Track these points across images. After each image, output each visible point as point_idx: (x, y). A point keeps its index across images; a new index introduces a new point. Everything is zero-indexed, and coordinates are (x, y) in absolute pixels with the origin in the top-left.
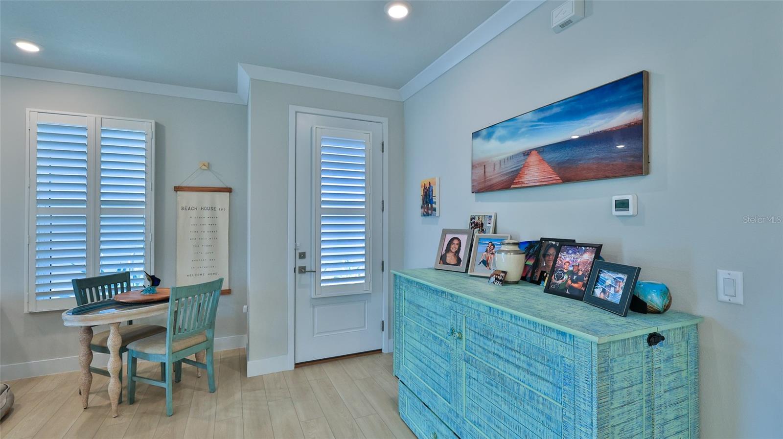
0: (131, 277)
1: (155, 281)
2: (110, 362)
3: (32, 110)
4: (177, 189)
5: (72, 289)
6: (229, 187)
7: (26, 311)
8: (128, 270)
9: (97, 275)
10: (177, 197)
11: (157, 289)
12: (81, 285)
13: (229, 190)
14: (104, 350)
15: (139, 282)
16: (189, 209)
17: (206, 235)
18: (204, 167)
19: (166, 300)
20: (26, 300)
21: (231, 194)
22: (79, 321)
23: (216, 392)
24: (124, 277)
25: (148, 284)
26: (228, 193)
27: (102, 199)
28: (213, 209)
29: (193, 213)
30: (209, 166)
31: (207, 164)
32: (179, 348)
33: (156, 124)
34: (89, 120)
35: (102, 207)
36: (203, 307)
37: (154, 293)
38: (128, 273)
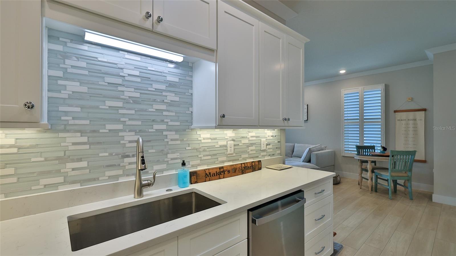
0: (376, 148)
1: (385, 149)
2: (368, 175)
3: (343, 90)
4: (395, 112)
5: (356, 150)
6: (424, 108)
7: (342, 155)
8: (374, 145)
9: (363, 145)
10: (395, 116)
11: (386, 152)
12: (358, 148)
13: (425, 110)
14: (367, 171)
15: (378, 150)
16: (402, 120)
17: (411, 133)
18: (409, 100)
19: (388, 156)
20: (342, 152)
21: (426, 112)
22: (359, 157)
23: (413, 200)
24: (373, 148)
25: (382, 150)
26: (424, 112)
27: (364, 118)
28: (415, 120)
29: (404, 122)
30: (412, 99)
31: (411, 99)
32: (394, 175)
33: (386, 85)
34: (359, 89)
35: (364, 121)
36: (407, 163)
37: (384, 153)
38: (374, 146)
